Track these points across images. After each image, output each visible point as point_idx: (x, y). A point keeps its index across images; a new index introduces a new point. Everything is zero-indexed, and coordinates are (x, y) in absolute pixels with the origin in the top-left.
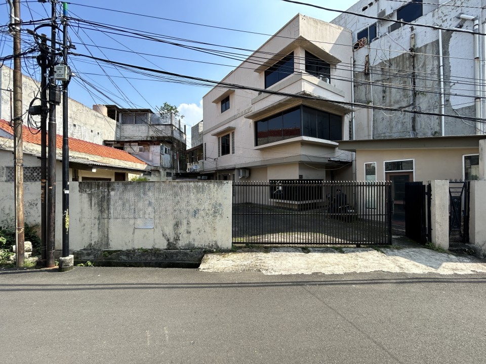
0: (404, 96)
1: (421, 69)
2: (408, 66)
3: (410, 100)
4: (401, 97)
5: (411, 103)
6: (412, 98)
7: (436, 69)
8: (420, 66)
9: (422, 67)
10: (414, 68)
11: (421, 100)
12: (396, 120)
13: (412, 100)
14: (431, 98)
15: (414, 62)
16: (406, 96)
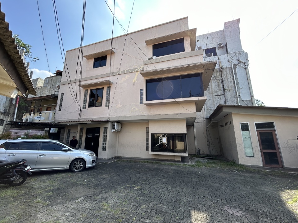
0: (219, 89)
1: (225, 78)
2: (219, 75)
3: (222, 92)
4: (217, 90)
5: (223, 93)
6: (223, 91)
7: (232, 80)
8: (225, 76)
9: (226, 77)
10: (222, 77)
11: (227, 93)
12: (216, 101)
13: (223, 92)
14: (232, 93)
15: (221, 74)
16: (220, 89)
